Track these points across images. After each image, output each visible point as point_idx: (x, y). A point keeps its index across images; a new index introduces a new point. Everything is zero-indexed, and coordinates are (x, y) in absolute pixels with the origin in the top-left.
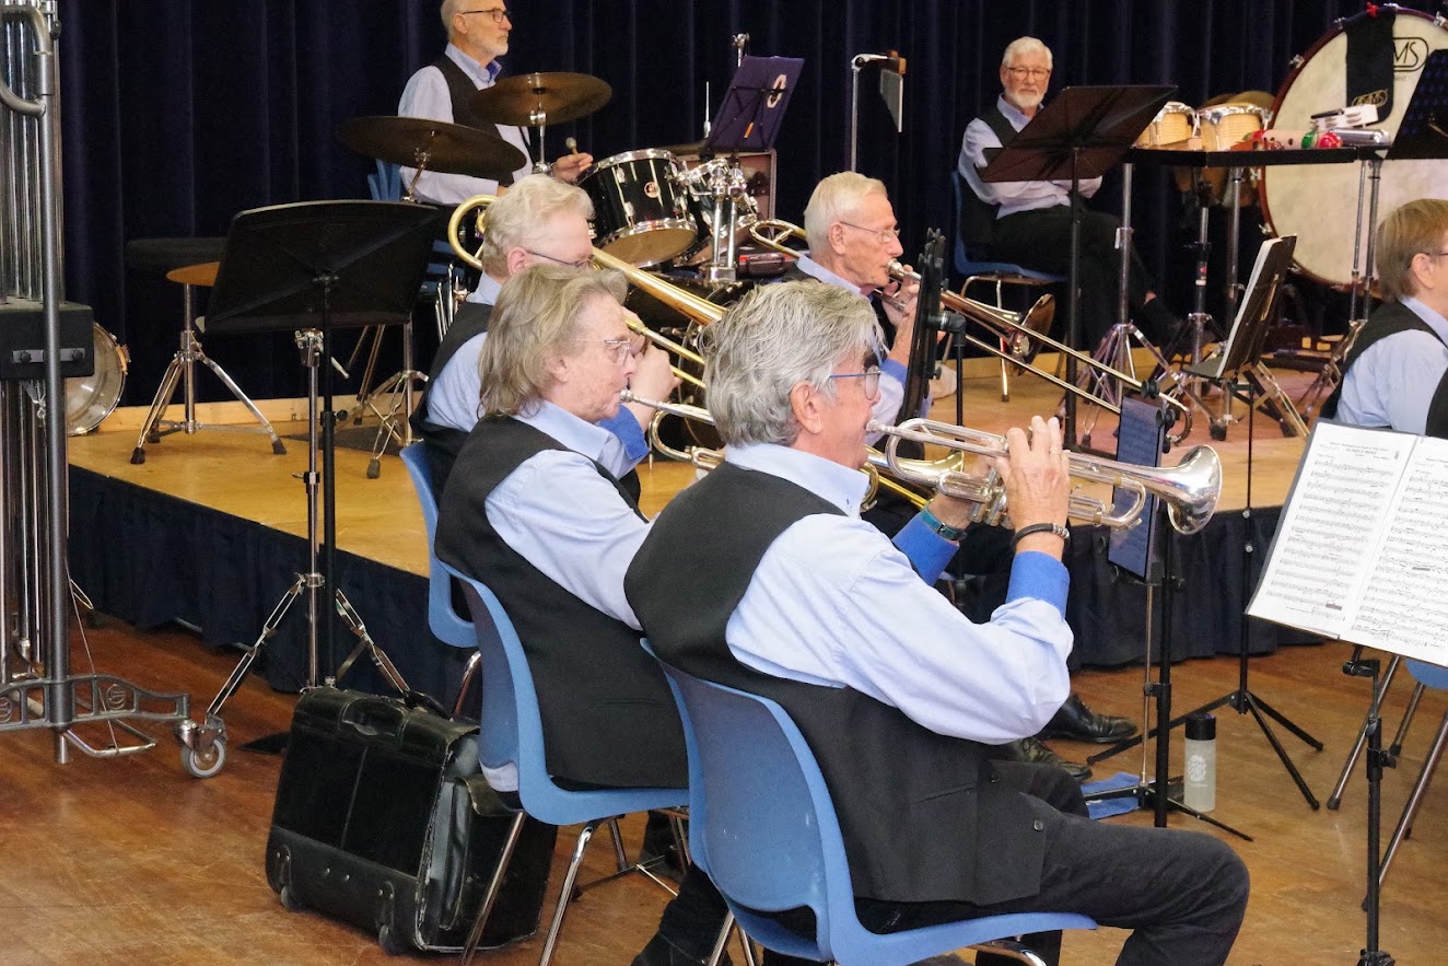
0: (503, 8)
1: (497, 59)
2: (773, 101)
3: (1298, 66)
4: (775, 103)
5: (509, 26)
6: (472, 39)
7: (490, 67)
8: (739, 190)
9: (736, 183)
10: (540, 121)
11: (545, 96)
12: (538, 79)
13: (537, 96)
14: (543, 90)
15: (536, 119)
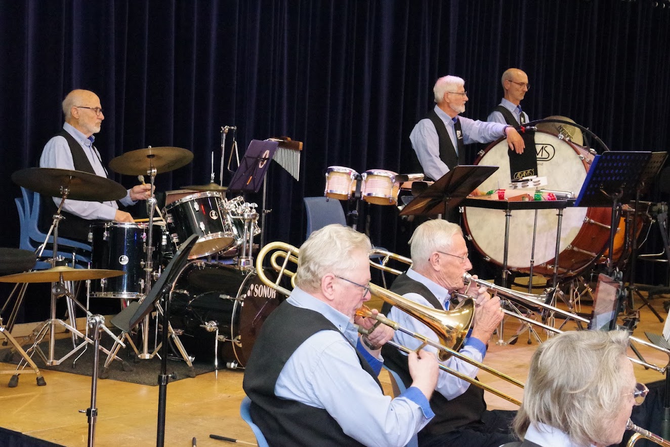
0: (100, 106)
1: (94, 134)
2: (262, 164)
3: (481, 156)
4: (263, 166)
5: (103, 118)
6: (81, 122)
7: (90, 138)
8: (256, 215)
9: (254, 211)
10: (153, 174)
11: (154, 159)
12: (150, 150)
13: (149, 159)
14: (153, 156)
15: (151, 173)
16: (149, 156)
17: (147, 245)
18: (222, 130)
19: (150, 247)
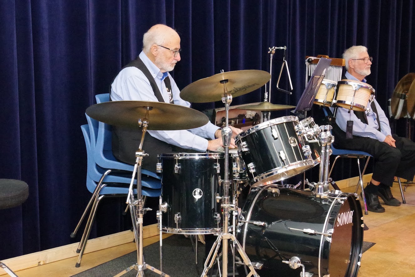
6: (157, 60)
8: (330, 138)
9: (329, 133)
10: (228, 101)
11: (227, 84)
12: (223, 75)
13: (223, 85)
14: (226, 81)
15: (226, 100)
16: (222, 82)
17: (223, 178)
18: (269, 50)
19: (226, 181)
